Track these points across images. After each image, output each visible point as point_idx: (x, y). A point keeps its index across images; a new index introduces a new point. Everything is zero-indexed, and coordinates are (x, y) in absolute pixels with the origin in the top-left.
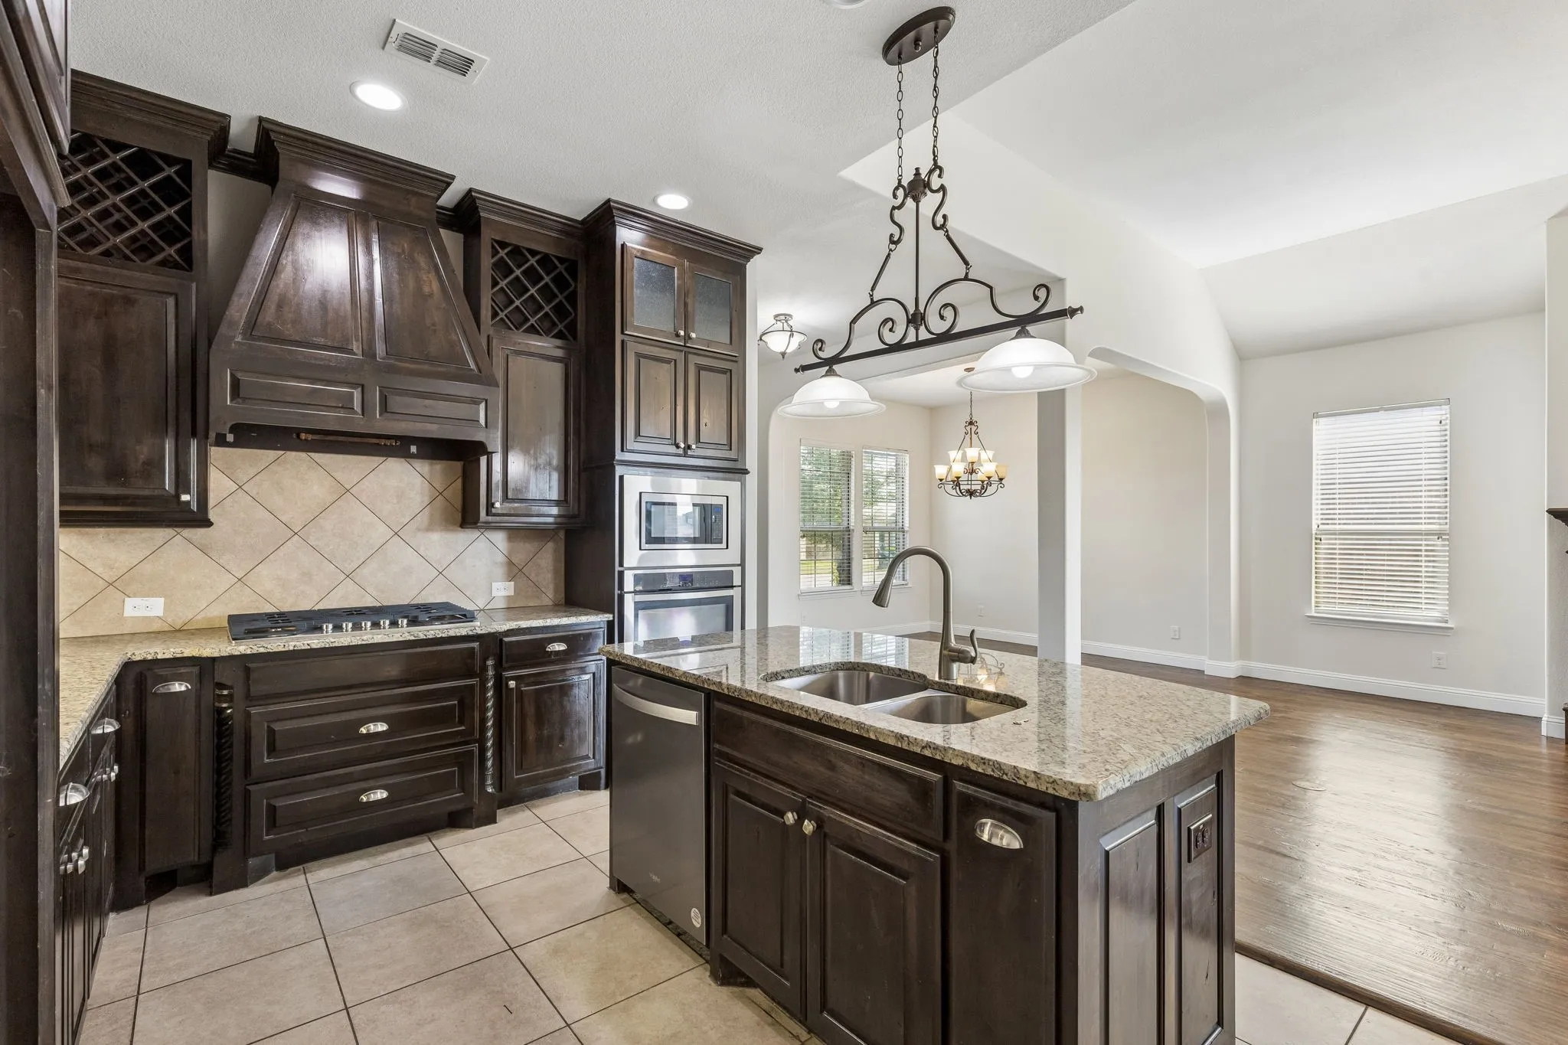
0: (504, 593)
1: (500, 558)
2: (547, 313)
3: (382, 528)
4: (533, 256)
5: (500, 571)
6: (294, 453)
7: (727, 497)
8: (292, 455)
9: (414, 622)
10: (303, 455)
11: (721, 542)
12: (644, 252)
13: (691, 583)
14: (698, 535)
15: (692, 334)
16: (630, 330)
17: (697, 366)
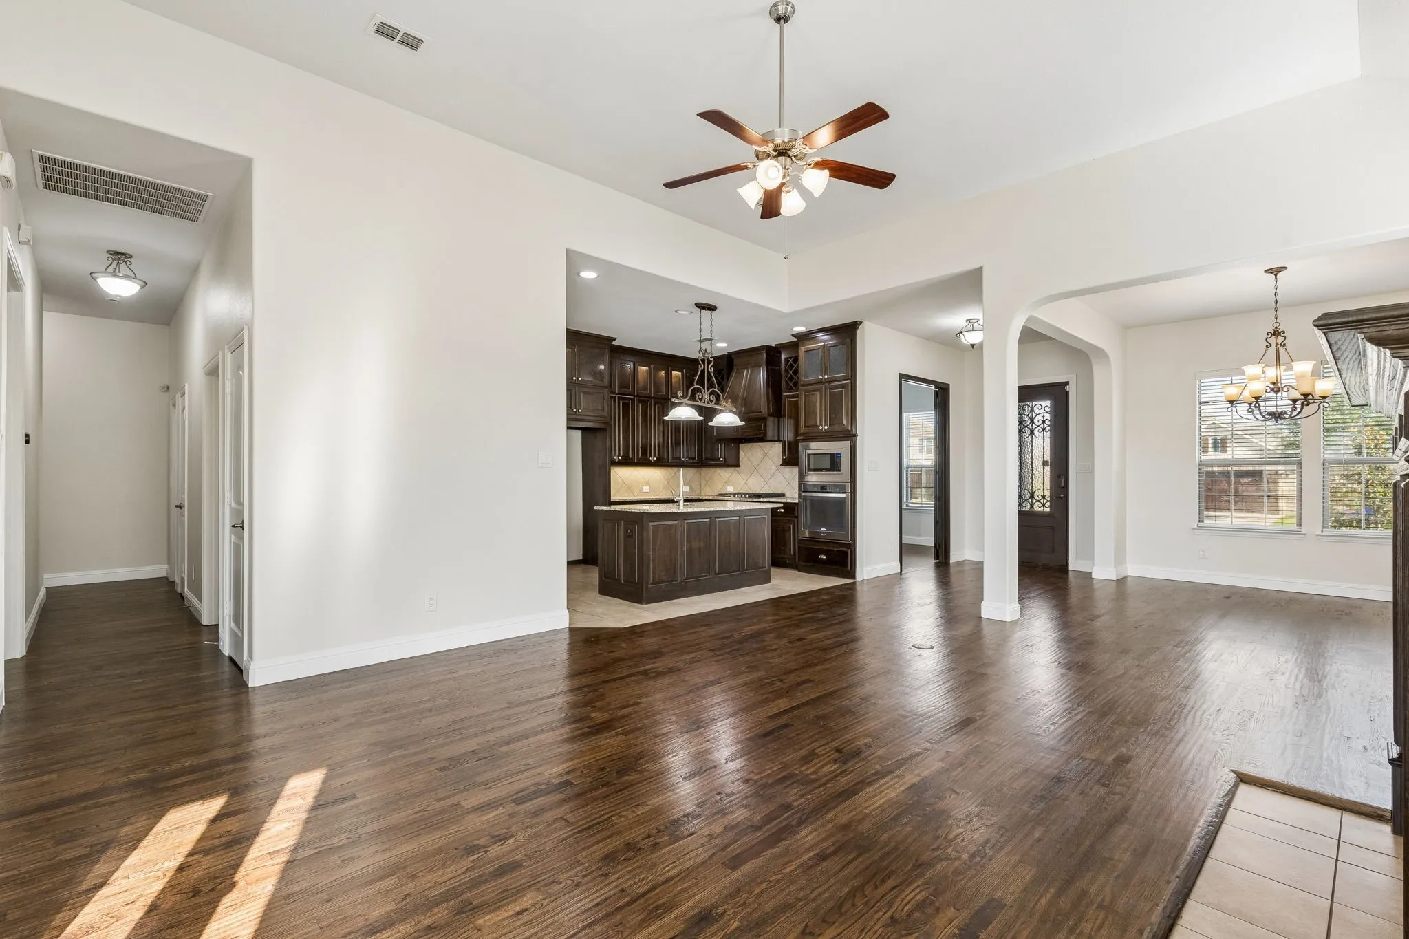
3: (773, 467)
7: (843, 449)
11: (840, 471)
12: (808, 348)
13: (826, 489)
14: (829, 467)
15: (826, 376)
16: (802, 383)
17: (830, 389)
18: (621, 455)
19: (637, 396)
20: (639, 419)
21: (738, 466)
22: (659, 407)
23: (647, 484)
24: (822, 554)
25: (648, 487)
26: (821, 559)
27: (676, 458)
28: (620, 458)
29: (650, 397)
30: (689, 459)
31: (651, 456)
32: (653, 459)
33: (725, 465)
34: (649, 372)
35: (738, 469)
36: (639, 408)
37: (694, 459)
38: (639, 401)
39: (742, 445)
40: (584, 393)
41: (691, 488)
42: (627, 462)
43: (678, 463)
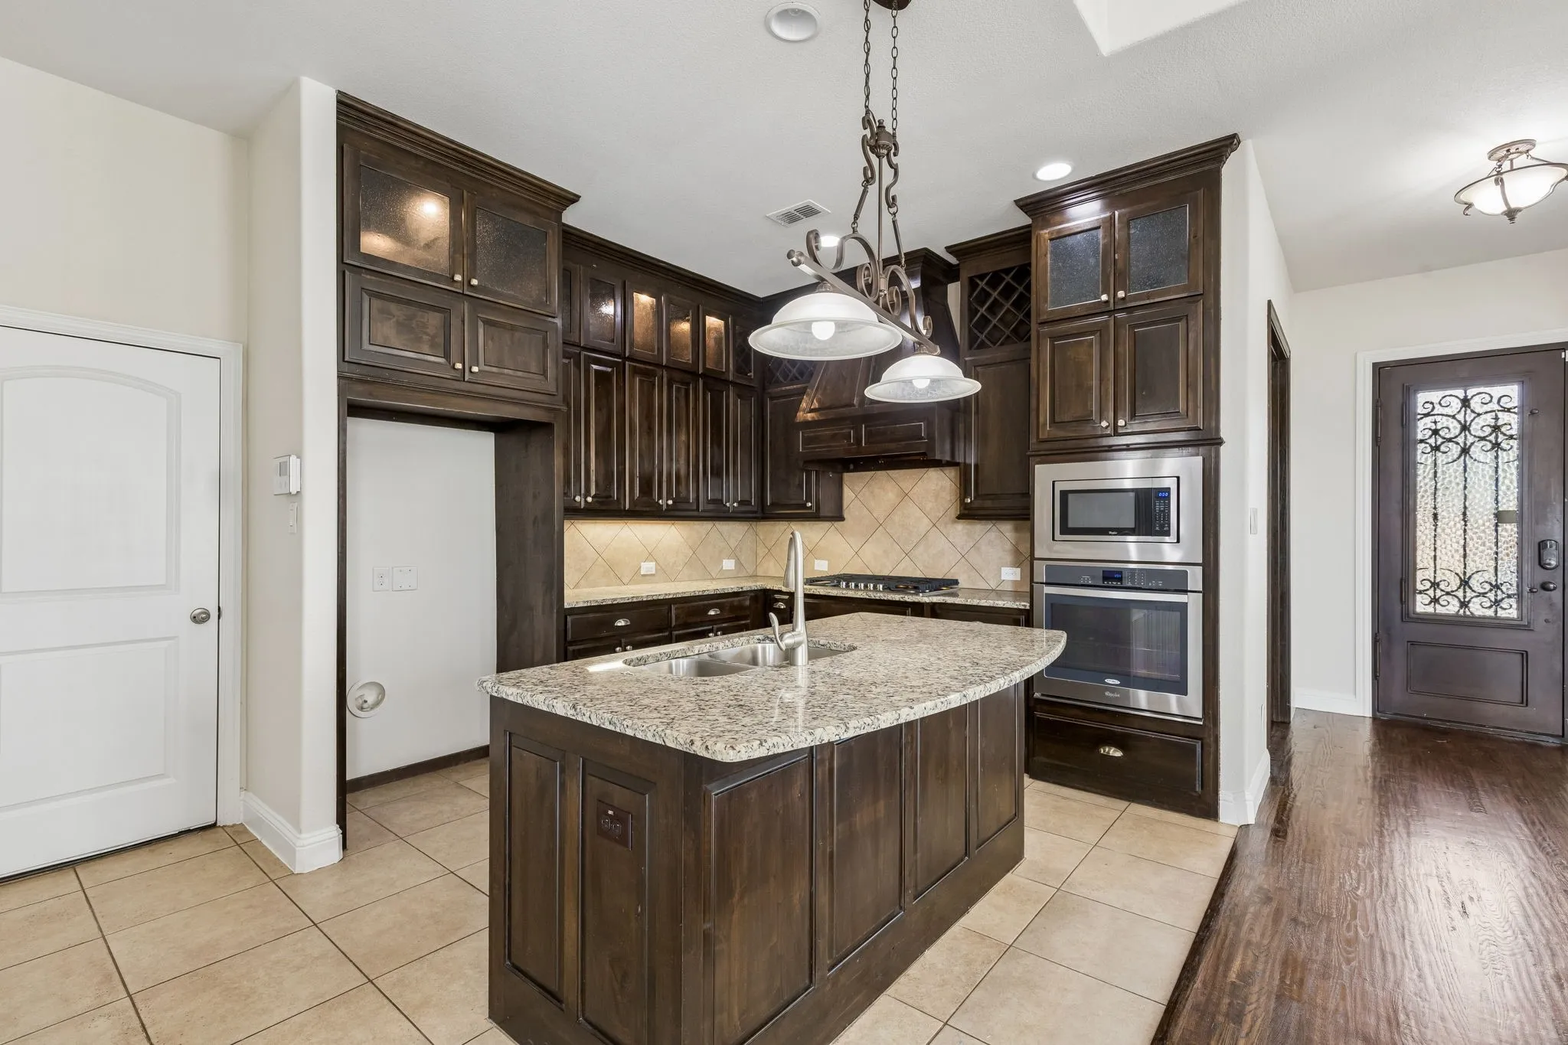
0: (1011, 578)
1: (1008, 546)
2: (995, 326)
3: (926, 520)
4: (982, 280)
5: (1009, 558)
6: (880, 472)
7: (1178, 478)
8: (879, 473)
9: (887, 589)
10: (884, 472)
11: (1168, 534)
12: (1059, 231)
13: (1120, 580)
14: (1132, 525)
15: (1121, 294)
16: (1044, 317)
17: (1132, 327)
18: (593, 492)
19: (630, 359)
20: (635, 413)
21: (841, 518)
22: (678, 390)
23: (650, 557)
24: (1111, 745)
25: (653, 564)
26: (1108, 757)
27: (714, 501)
28: (589, 499)
29: (659, 366)
30: (741, 503)
31: (660, 497)
32: (666, 502)
33: (816, 517)
34: (658, 310)
35: (838, 524)
36: (634, 386)
37: (749, 503)
38: (635, 371)
39: (847, 477)
40: (487, 322)
41: (739, 563)
42: (605, 509)
43: (718, 514)
